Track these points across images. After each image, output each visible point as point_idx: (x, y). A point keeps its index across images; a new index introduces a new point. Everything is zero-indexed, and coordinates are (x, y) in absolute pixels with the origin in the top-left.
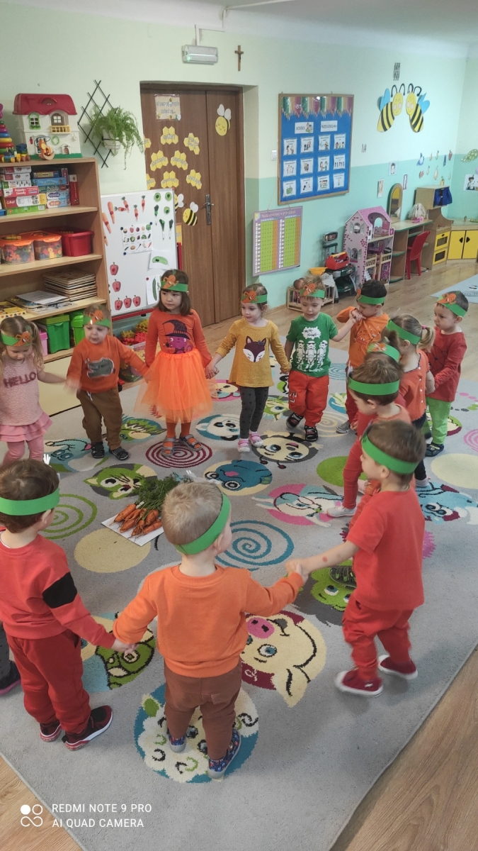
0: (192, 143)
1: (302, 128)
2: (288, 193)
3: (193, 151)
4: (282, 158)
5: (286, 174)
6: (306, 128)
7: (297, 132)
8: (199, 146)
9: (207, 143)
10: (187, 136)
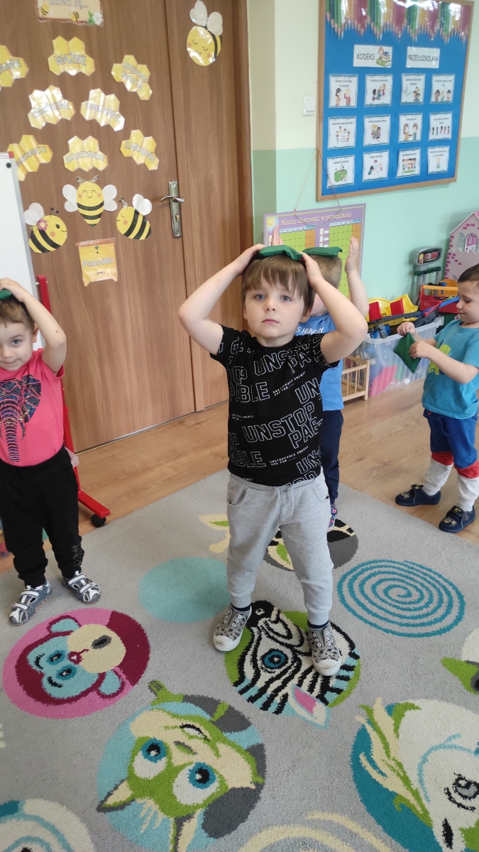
0: (133, 74)
1: (368, 56)
2: (337, 180)
3: (135, 93)
4: (326, 113)
5: (333, 143)
6: (377, 57)
7: (357, 63)
8: (150, 83)
9: (168, 77)
10: (120, 61)
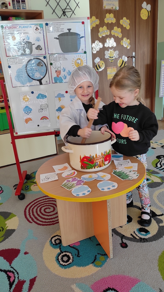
0: (125, 22)
3: (125, 28)
8: (130, 24)
9: (135, 23)
10: (122, 19)
